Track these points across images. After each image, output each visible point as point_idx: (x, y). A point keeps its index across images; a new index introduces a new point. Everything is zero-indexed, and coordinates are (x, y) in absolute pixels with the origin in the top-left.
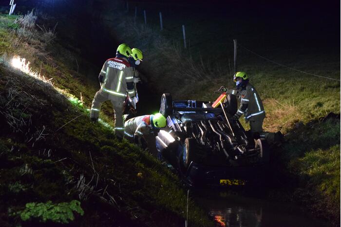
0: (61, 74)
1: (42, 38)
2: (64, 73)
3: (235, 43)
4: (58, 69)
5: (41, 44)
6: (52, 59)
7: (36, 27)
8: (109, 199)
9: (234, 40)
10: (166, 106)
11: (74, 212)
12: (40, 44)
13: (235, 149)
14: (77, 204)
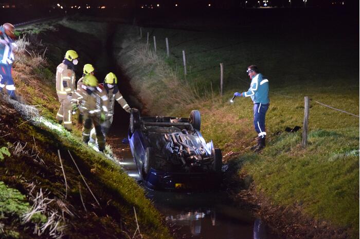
0: (43, 96)
1: (29, 63)
2: (47, 95)
3: (221, 66)
4: (40, 91)
5: (27, 67)
6: (35, 82)
7: (26, 53)
8: (39, 161)
9: (221, 64)
10: (134, 121)
11: (4, 155)
12: (25, 68)
13: (192, 157)
14: (6, 150)
